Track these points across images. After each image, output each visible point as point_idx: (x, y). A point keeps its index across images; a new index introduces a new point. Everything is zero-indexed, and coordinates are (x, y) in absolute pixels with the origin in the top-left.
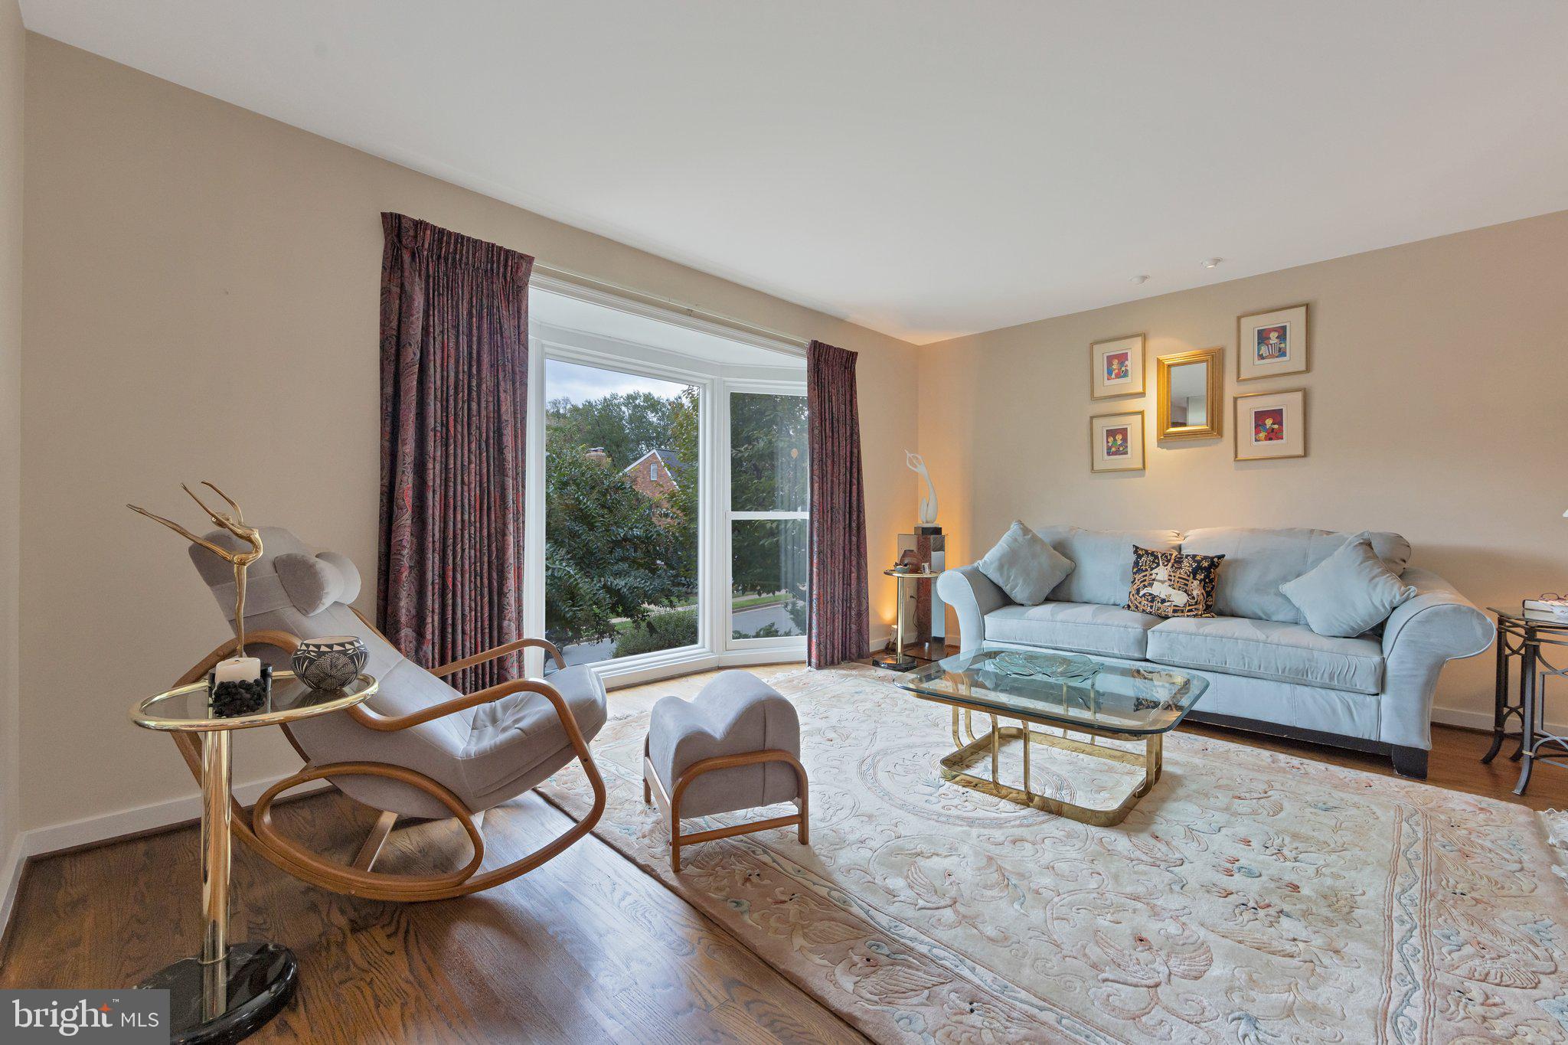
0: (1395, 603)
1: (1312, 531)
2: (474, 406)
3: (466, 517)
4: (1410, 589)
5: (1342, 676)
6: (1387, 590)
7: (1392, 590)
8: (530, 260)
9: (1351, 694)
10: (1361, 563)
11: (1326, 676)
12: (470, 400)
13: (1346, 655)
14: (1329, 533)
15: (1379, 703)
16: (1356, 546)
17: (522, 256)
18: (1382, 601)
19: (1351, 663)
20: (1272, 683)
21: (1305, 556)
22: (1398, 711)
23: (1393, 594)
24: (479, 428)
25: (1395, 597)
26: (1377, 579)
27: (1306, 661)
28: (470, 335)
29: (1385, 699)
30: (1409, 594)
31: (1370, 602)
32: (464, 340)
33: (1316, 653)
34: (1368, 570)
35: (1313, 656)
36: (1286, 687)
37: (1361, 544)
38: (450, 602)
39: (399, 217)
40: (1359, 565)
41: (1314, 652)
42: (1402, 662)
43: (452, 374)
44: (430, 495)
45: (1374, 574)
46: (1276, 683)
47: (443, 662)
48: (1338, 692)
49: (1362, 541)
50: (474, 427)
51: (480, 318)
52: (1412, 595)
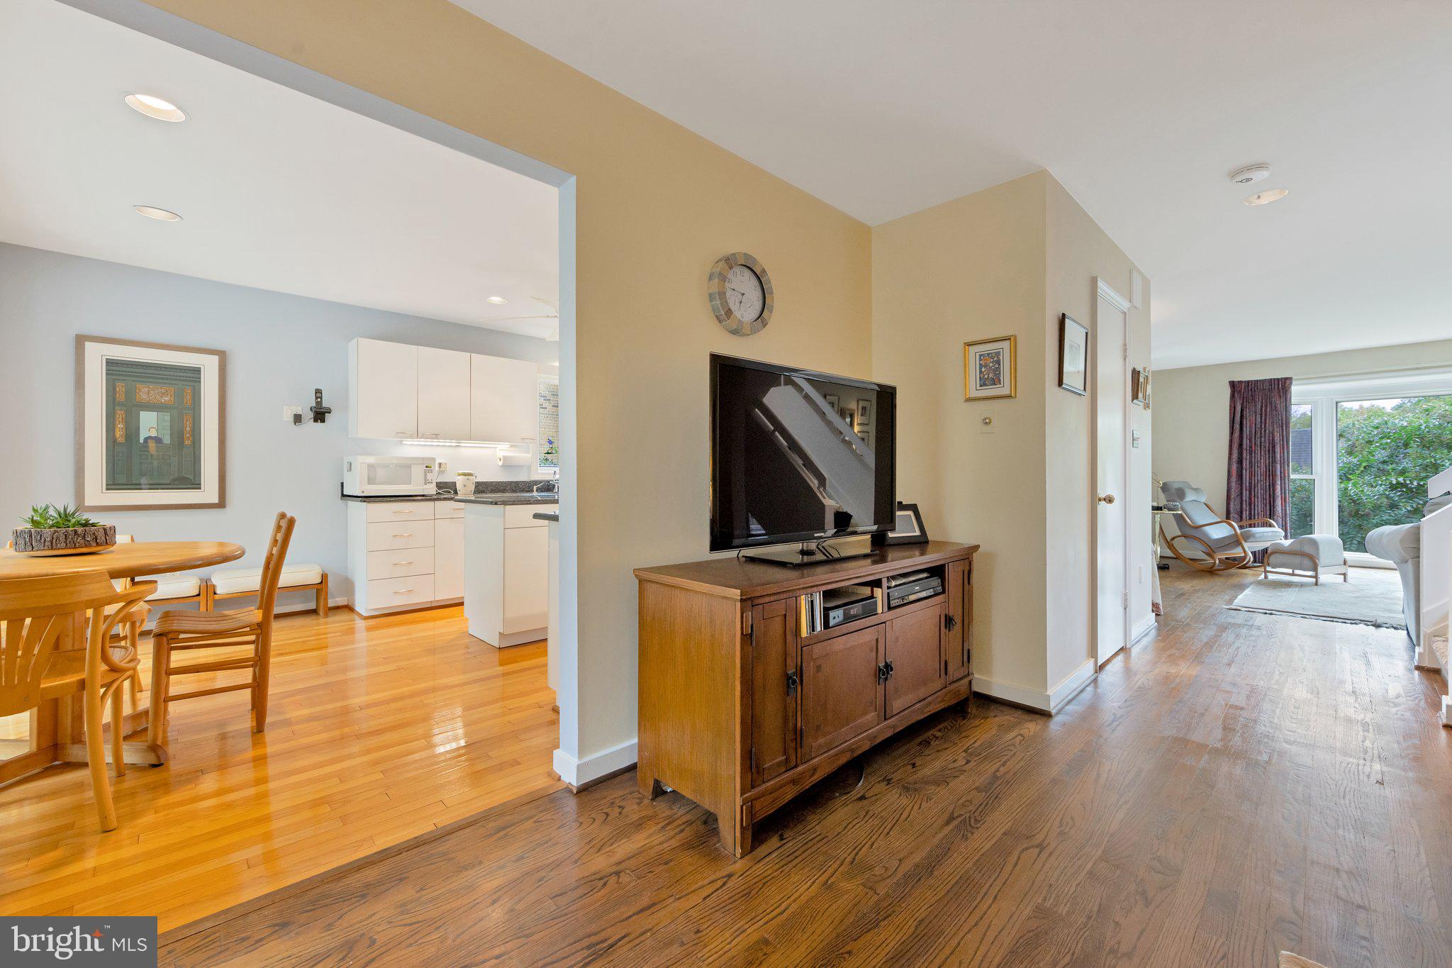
2: (1263, 439)
3: (1259, 478)
8: (1290, 379)
12: (1261, 437)
17: (1286, 379)
24: (1265, 447)
28: (1261, 414)
32: (1258, 416)
38: (1253, 508)
39: (1233, 382)
43: (1254, 429)
44: (1244, 471)
47: (1250, 519)
50: (1262, 446)
51: (1266, 406)
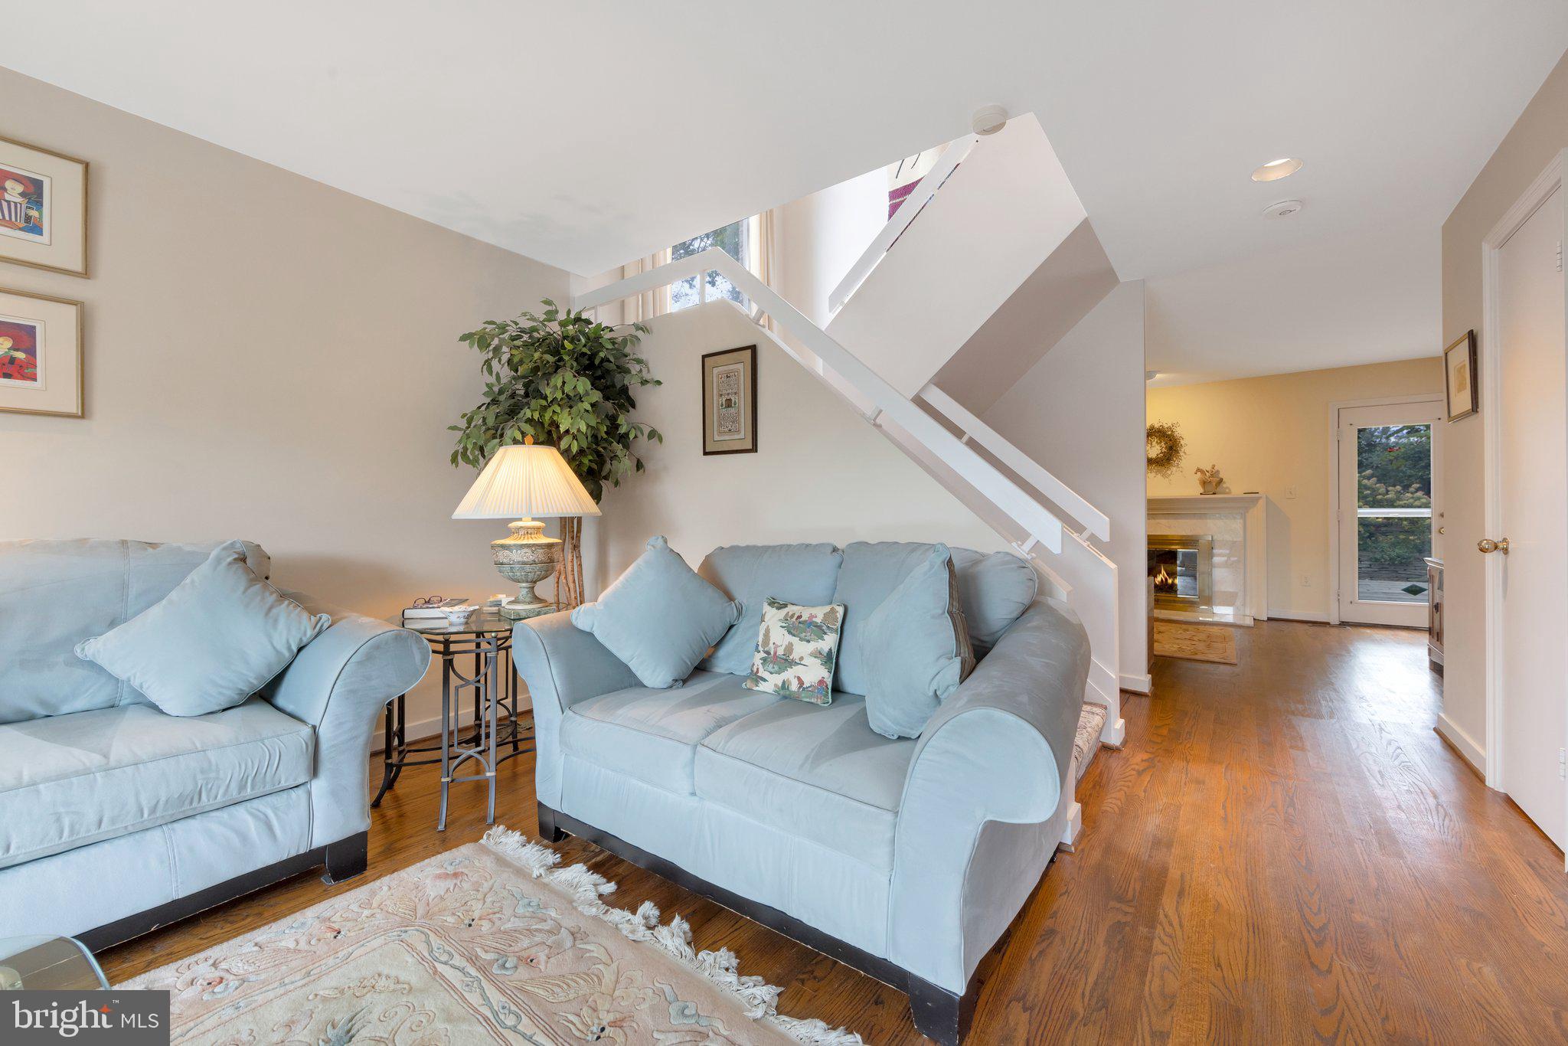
0: (305, 640)
1: (124, 543)
4: (320, 618)
5: (258, 779)
6: (291, 626)
7: (300, 623)
9: (269, 799)
10: (246, 589)
11: (234, 786)
13: (262, 741)
14: (153, 545)
15: (309, 794)
16: (230, 564)
18: (288, 642)
19: (272, 751)
20: (122, 841)
21: (124, 586)
22: (335, 794)
23: (303, 628)
25: (305, 634)
26: (274, 611)
27: (199, 776)
29: (318, 786)
30: (322, 626)
31: (269, 647)
33: (212, 755)
34: (259, 598)
35: (210, 762)
36: (156, 835)
37: (235, 559)
40: (244, 592)
41: (209, 753)
42: (341, 724)
45: (268, 606)
46: (131, 839)
48: (248, 804)
49: (236, 556)
52: (326, 625)
